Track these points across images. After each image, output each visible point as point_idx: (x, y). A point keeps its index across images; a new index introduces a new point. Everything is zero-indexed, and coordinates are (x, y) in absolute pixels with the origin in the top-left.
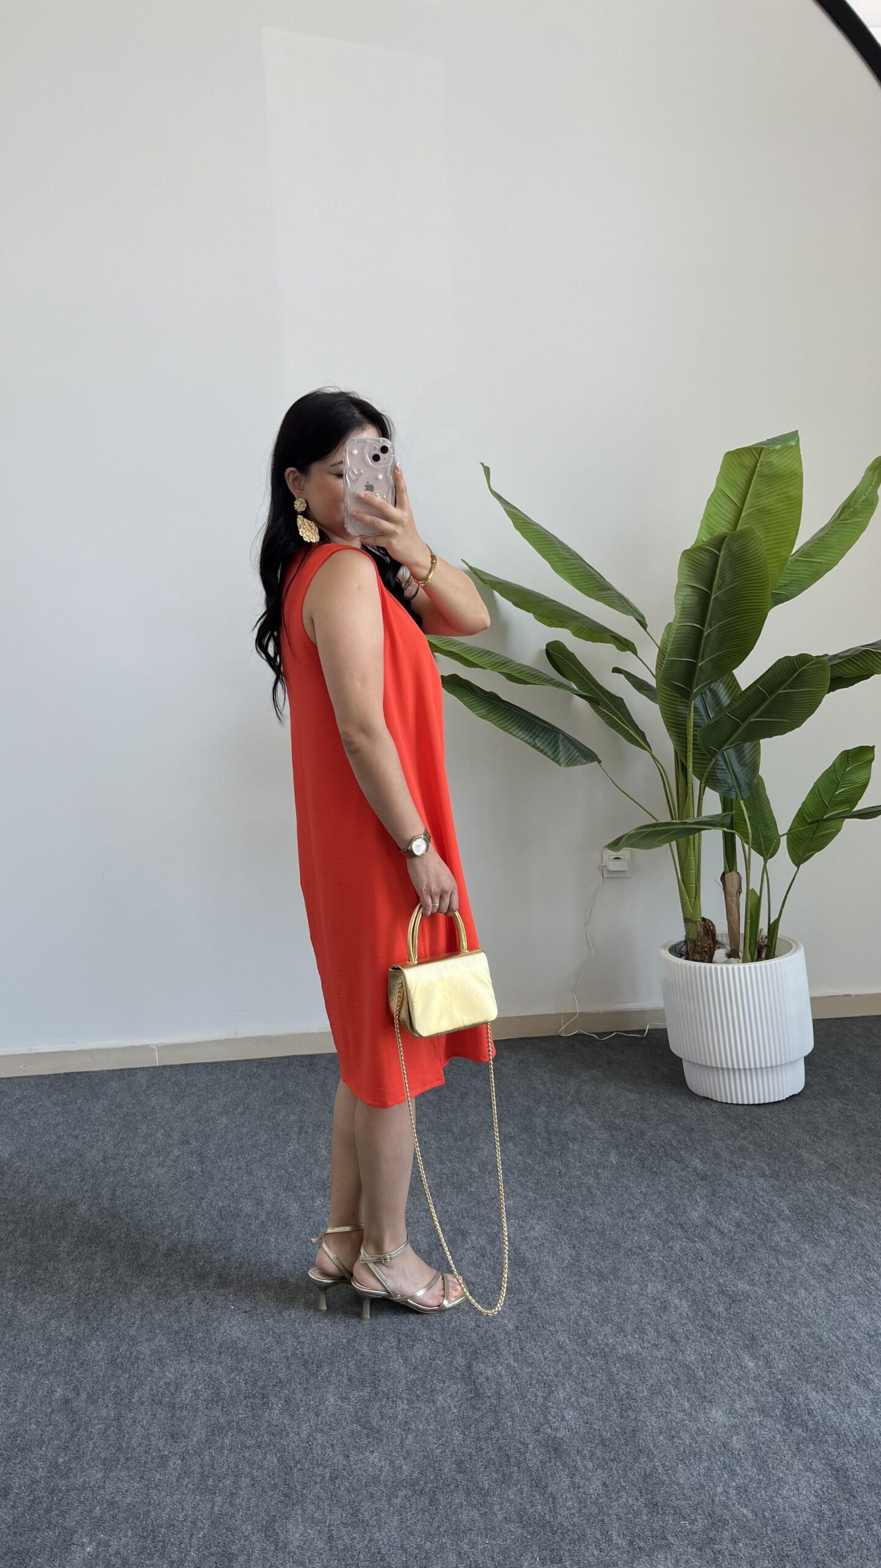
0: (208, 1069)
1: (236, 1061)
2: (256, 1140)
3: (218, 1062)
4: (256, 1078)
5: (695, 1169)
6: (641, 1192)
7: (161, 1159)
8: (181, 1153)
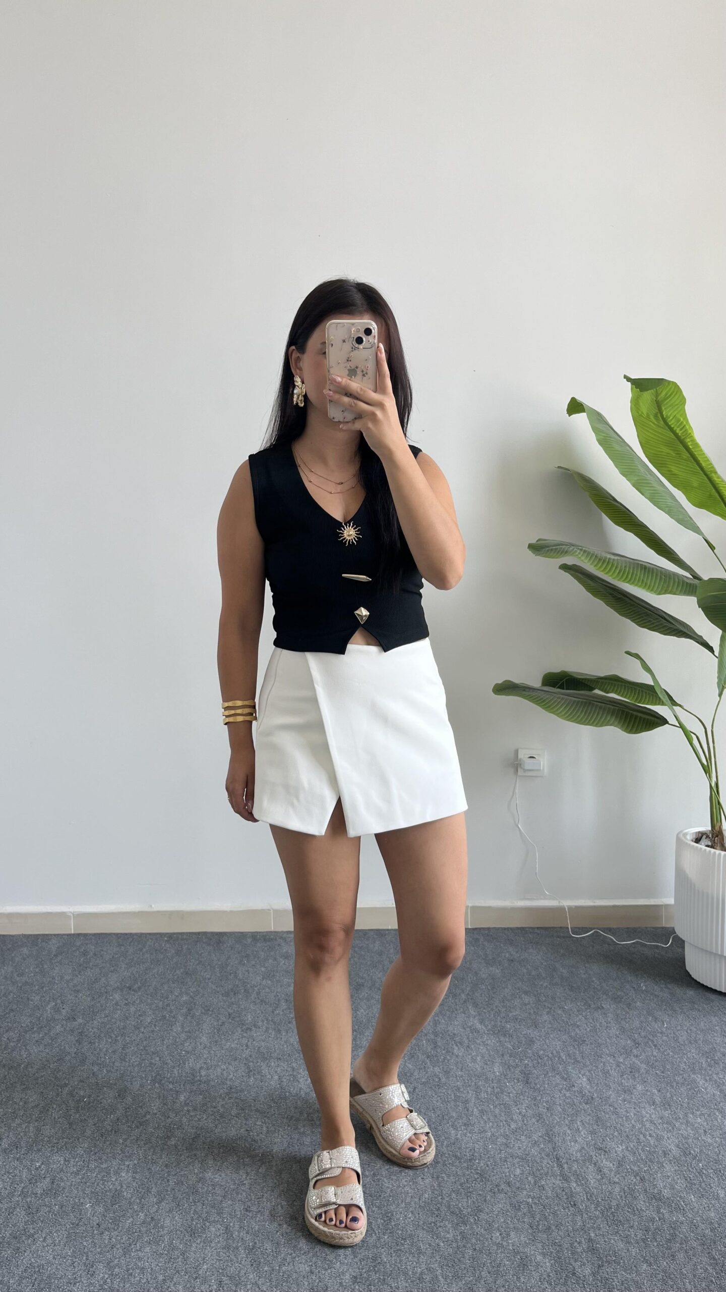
0: (120, 940)
1: (148, 933)
2: (141, 1022)
3: (131, 934)
4: (162, 953)
5: (581, 1092)
6: (520, 1113)
7: (41, 1035)
8: (62, 1029)
